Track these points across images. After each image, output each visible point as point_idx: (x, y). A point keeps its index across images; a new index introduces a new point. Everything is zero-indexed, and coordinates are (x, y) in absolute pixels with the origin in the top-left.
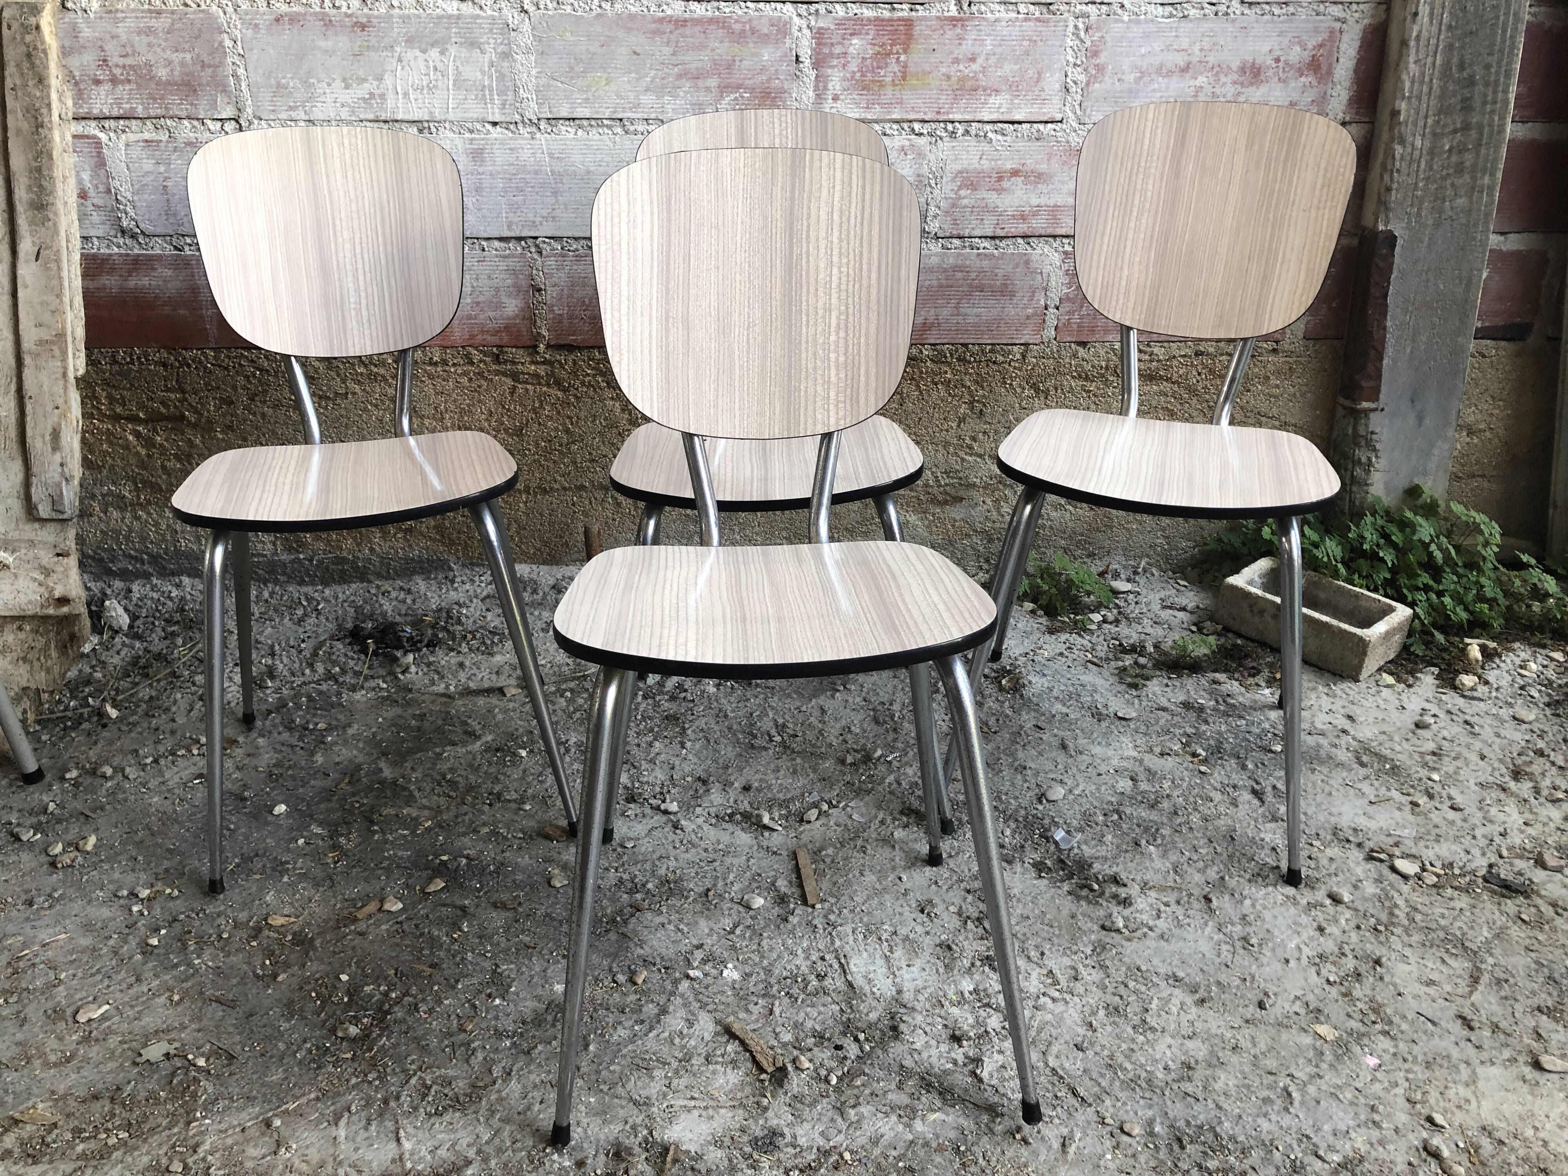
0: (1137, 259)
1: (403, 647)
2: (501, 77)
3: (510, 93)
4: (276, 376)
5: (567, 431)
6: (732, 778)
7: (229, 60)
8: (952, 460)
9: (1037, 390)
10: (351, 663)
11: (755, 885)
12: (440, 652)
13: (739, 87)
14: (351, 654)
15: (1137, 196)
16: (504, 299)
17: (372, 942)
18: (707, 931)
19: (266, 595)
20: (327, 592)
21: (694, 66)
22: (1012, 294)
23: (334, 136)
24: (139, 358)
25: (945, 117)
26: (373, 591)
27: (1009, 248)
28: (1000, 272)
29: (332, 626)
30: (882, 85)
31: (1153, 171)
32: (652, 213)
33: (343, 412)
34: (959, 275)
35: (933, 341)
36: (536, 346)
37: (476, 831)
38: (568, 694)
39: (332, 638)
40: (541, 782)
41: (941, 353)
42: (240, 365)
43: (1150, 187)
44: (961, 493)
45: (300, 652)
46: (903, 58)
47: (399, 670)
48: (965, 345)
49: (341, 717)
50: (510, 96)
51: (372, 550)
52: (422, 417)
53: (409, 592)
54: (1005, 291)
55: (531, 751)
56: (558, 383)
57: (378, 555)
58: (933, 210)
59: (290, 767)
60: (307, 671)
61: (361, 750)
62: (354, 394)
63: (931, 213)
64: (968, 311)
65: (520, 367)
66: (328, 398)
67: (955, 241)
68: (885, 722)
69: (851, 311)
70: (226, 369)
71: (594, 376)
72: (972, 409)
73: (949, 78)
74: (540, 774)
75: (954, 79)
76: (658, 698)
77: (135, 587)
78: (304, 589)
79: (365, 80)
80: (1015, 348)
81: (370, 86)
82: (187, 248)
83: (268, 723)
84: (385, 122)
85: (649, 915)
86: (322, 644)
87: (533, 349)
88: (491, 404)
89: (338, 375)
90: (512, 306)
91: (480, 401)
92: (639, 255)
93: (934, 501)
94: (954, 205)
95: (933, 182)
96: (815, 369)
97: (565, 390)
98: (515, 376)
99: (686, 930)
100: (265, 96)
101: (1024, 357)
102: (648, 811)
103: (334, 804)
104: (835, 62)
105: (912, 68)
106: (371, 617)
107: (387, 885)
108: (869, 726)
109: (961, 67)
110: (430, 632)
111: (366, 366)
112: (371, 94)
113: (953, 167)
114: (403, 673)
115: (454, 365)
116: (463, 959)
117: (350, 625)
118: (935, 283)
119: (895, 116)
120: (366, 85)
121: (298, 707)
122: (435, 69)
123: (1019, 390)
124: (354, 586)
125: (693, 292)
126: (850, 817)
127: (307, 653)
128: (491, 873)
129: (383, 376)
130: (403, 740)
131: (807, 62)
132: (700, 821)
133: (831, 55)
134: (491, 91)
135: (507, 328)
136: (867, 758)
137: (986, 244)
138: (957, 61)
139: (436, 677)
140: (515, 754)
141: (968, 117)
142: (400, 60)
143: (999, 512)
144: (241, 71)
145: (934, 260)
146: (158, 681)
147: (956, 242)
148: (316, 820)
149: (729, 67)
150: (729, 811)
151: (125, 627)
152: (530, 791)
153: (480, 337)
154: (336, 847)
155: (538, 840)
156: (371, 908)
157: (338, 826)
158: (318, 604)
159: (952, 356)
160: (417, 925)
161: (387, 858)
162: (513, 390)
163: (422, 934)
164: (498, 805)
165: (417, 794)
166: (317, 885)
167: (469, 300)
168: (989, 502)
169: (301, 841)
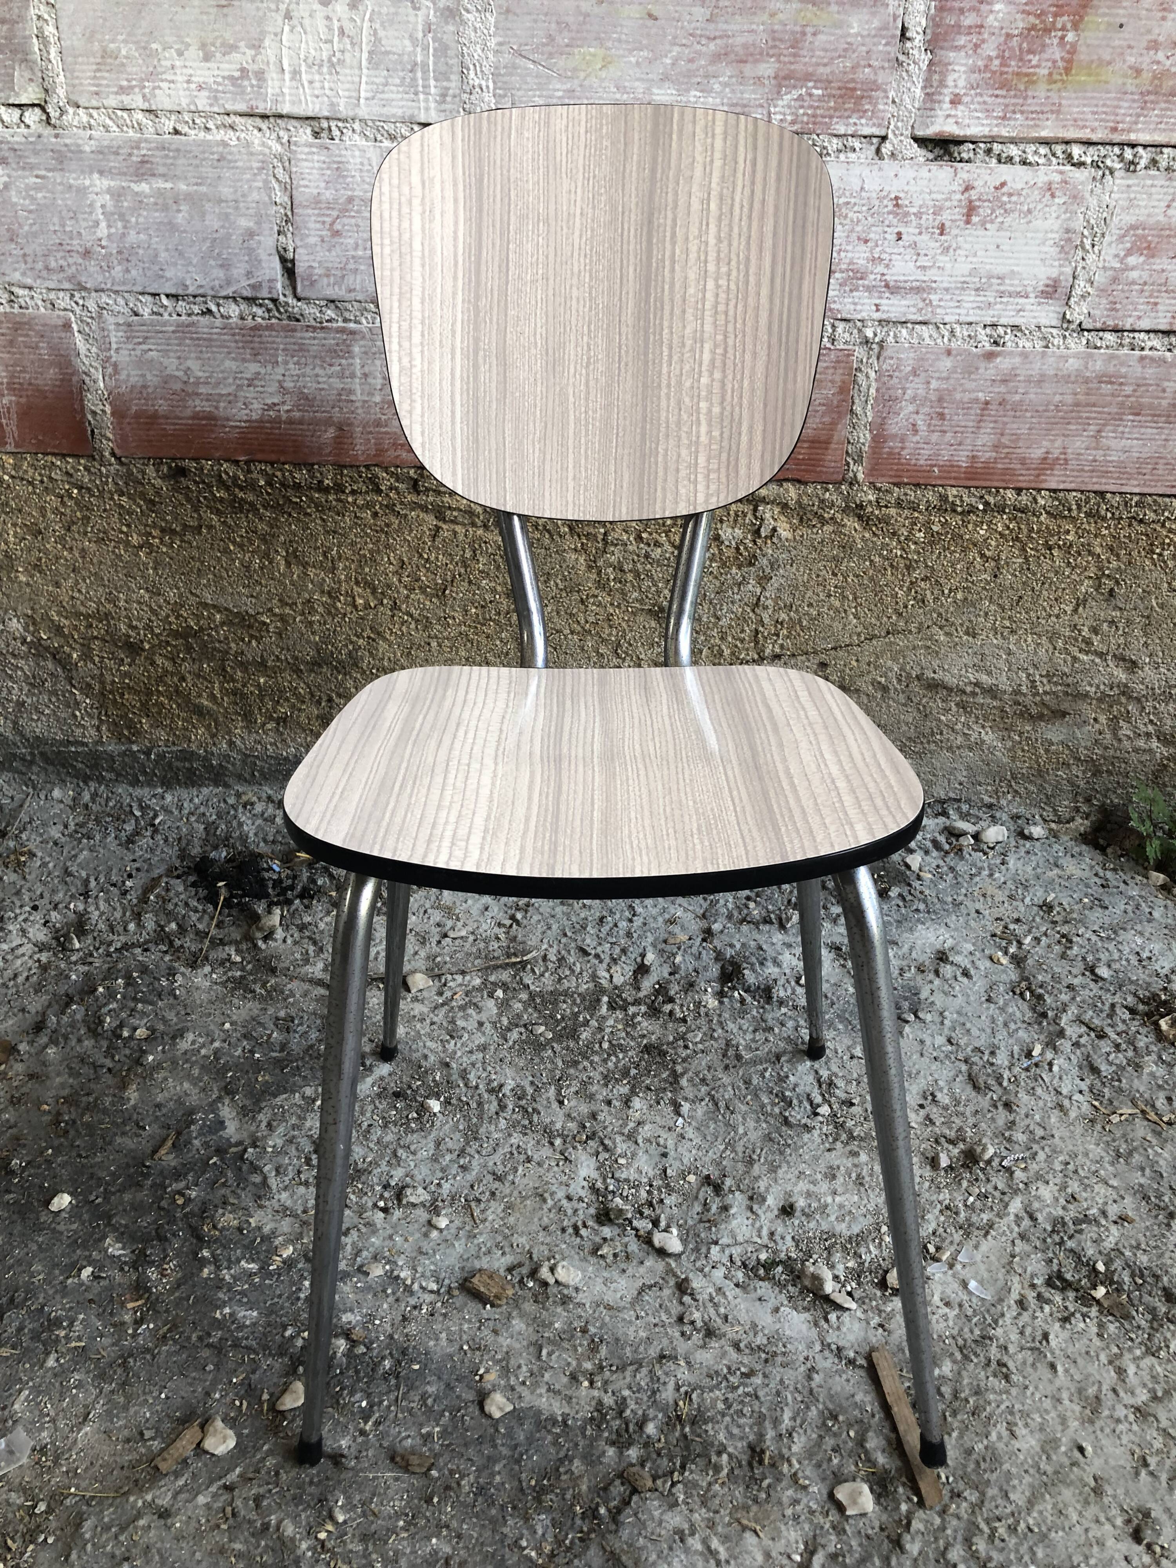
1: (267, 896)
2: (442, 50)
3: (455, 77)
4: (101, 496)
6: (762, 1185)
7: (33, 12)
8: (1059, 658)
10: (194, 917)
11: (829, 1442)
12: (318, 907)
13: (808, 77)
14: (194, 903)
17: (179, 1537)
18: (760, 1558)
19: (86, 797)
20: (169, 798)
21: (740, 40)
25: (1123, 138)
26: (231, 801)
29: (172, 852)
30: (1031, 80)
33: (196, 554)
34: (1107, 388)
35: (1054, 486)
37: (362, 1271)
38: (500, 993)
39: (170, 872)
40: (464, 1168)
41: (1064, 504)
42: (50, 478)
44: (1065, 706)
45: (124, 893)
46: (1070, 37)
47: (259, 935)
48: (1102, 494)
49: (171, 1016)
50: (454, 83)
51: (231, 743)
52: (305, 565)
53: (280, 805)
55: (447, 1102)
57: (240, 751)
58: (1081, 285)
59: (88, 1108)
60: (132, 926)
61: (195, 1082)
62: (210, 527)
63: (1078, 291)
64: (1113, 443)
65: (447, 499)
66: (173, 532)
67: (1108, 336)
68: (988, 1087)
70: (30, 483)
72: (1098, 587)
73: (1138, 72)
74: (462, 1153)
75: (1146, 76)
76: (632, 1010)
78: (138, 792)
79: (234, 48)
81: (243, 57)
83: (65, 1019)
84: (264, 117)
85: (654, 1505)
86: (155, 881)
88: (403, 551)
89: (189, 500)
91: (388, 546)
93: (1025, 715)
94: (1115, 280)
95: (1088, 243)
98: (439, 512)
99: (723, 1555)
100: (86, 71)
102: (634, 1246)
103: (144, 1195)
104: (962, 40)
105: (1083, 55)
106: (226, 841)
108: (964, 1091)
109: (1160, 56)
110: (305, 875)
111: (227, 489)
112: (243, 70)
113: (1122, 219)
114: (266, 939)
115: (353, 492)
117: (196, 851)
118: (1069, 399)
119: (1044, 134)
120: (235, 56)
121: (111, 994)
122: (342, 32)
124: (205, 791)
126: (964, 1284)
127: (133, 897)
128: (386, 1376)
129: (252, 504)
130: (257, 1067)
131: (918, 38)
132: (719, 1273)
133: (958, 28)
134: (425, 72)
136: (971, 1158)
137: (1156, 341)
138: (1154, 45)
139: (312, 948)
140: (423, 1109)
141: (1159, 138)
142: (288, 16)
143: (1115, 735)
144: (50, 30)
145: (1073, 364)
147: (1110, 337)
148: (115, 1229)
149: (795, 44)
150: (763, 1256)
152: (446, 1186)
153: (391, 453)
154: (140, 1288)
155: (460, 1299)
156: (185, 1444)
157: (146, 1240)
158: (156, 816)
159: (1079, 507)
160: (258, 1499)
161: (219, 1324)
162: (436, 532)
163: (266, 1527)
164: (398, 1213)
165: (273, 1182)
166: (102, 1376)
167: (377, 399)
168: (1103, 719)
169: (87, 1272)
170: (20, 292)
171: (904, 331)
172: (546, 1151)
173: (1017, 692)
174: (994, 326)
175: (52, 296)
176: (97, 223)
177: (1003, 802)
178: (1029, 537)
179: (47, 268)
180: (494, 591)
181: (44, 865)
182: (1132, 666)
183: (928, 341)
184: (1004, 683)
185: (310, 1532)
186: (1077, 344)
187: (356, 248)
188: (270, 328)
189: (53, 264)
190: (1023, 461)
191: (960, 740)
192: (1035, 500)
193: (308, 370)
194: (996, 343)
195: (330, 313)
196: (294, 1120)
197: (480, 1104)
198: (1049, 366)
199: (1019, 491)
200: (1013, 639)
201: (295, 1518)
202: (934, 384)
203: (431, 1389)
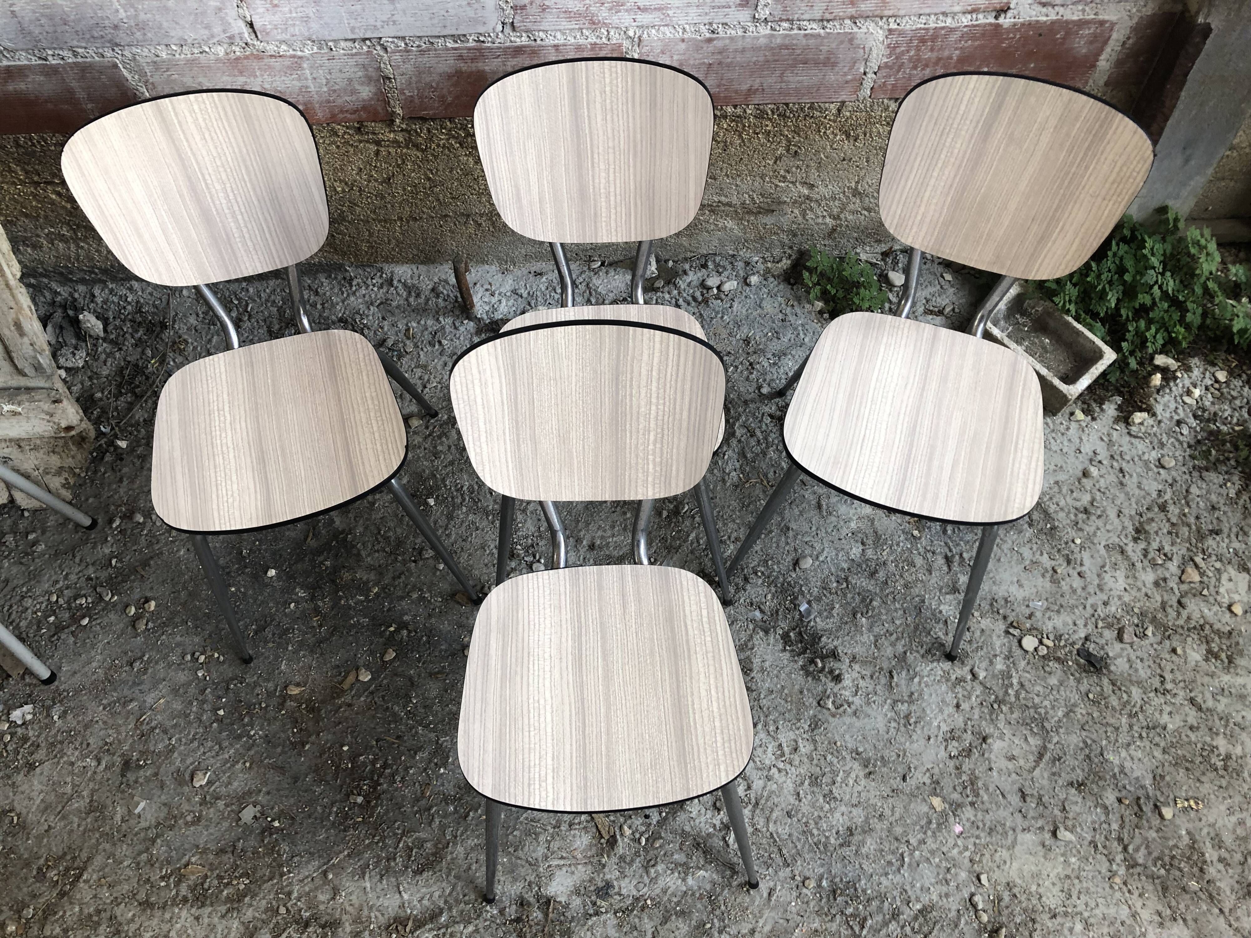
0: (935, 201)
5: (429, 179)
6: (582, 533)
8: (767, 186)
9: (848, 136)
15: (944, 152)
16: (358, 87)
17: (357, 714)
22: (834, 65)
23: (183, 105)
24: (39, 142)
27: (834, 28)
28: (824, 48)
31: (963, 133)
32: (500, 376)
34: (785, 52)
35: (756, 103)
36: (393, 121)
40: (448, 536)
41: (764, 112)
43: (958, 146)
44: (773, 208)
48: (787, 105)
53: (317, 293)
54: (829, 62)
56: (417, 146)
64: (791, 79)
65: (380, 136)
67: (783, 24)
69: (666, 432)
71: (448, 139)
72: (788, 151)
74: (447, 527)
77: (97, 292)
80: (832, 106)
82: (50, 58)
87: (389, 121)
90: (366, 92)
91: (350, 162)
92: (492, 403)
93: (750, 212)
96: (637, 464)
97: (423, 151)
98: (378, 143)
101: (839, 111)
103: (307, 565)
107: (357, 650)
116: (417, 732)
118: (761, 59)
123: (831, 136)
125: (538, 421)
128: (424, 644)
135: (364, 108)
137: (814, 26)
140: (426, 503)
143: (804, 218)
145: (762, 41)
146: (146, 401)
147: (785, 25)
148: (299, 584)
151: (102, 334)
153: (341, 116)
154: (317, 611)
155: (452, 604)
156: (351, 678)
157: (314, 589)
158: (247, 305)
159: (773, 113)
160: (383, 697)
161: (353, 626)
162: (377, 153)
163: (388, 708)
164: (421, 563)
165: (363, 553)
166: (312, 652)
167: (325, 89)
168: (796, 211)
169: (292, 605)
170: (80, 50)
171: (653, 31)
172: (485, 523)
173: (744, 203)
174: (711, 24)
175: (101, 51)
176: (117, 11)
177: (741, 253)
178: (743, 129)
179: (93, 37)
180: (419, 178)
181: (195, 348)
182: (811, 187)
183: (669, 35)
184: (735, 200)
185: (405, 707)
186: (764, 30)
187: (291, 12)
188: (247, 58)
189: (96, 35)
190: (736, 92)
191: (712, 227)
192: (745, 111)
193: (277, 78)
194: (713, 32)
195: (284, 47)
196: (366, 516)
197: (453, 498)
198: (748, 43)
199: (735, 107)
200: (738, 179)
201: (398, 703)
202: (675, 57)
203: (443, 647)
